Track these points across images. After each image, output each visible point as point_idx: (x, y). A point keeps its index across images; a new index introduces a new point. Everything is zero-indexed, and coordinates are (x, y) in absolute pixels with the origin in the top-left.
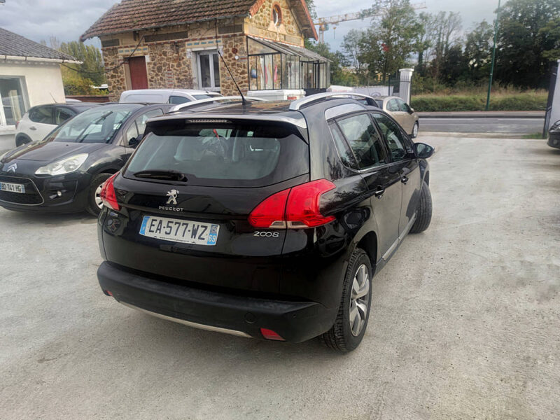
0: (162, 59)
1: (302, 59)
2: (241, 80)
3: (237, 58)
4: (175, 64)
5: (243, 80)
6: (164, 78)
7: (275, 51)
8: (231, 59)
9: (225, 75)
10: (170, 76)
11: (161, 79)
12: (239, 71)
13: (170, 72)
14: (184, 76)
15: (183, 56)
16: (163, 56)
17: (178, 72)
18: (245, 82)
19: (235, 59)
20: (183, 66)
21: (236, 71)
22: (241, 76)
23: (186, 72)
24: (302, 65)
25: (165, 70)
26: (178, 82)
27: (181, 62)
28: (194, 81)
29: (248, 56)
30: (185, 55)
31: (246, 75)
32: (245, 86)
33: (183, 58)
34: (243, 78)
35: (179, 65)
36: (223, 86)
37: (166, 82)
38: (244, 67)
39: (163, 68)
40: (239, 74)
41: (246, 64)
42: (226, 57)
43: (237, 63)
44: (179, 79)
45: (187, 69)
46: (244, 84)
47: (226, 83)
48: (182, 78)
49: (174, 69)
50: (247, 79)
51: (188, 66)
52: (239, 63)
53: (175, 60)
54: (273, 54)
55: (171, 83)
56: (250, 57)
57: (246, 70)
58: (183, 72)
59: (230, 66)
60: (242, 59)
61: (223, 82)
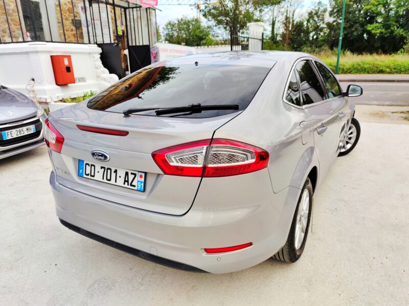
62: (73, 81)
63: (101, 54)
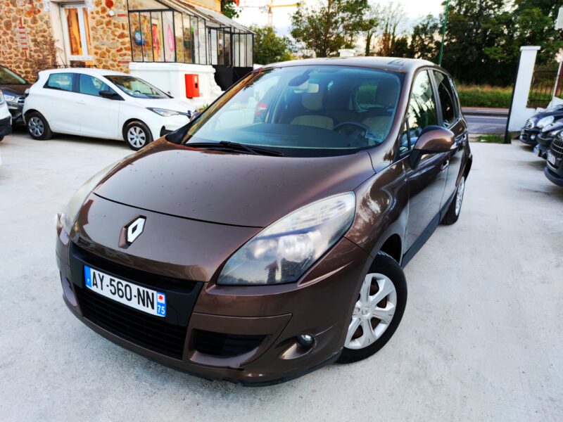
0: (10, 11)
1: (209, 24)
2: (120, 46)
3: (111, 13)
4: (29, 19)
5: (123, 47)
6: (15, 38)
7: (165, 7)
8: (104, 15)
9: (98, 38)
10: (23, 35)
11: (12, 39)
12: (117, 33)
13: (22, 30)
14: (43, 36)
15: (38, 7)
16: (11, 6)
17: (34, 31)
18: (126, 49)
19: (109, 16)
20: (40, 23)
21: (113, 33)
22: (121, 40)
23: (45, 31)
24: (210, 32)
25: (15, 27)
26: (35, 45)
27: (37, 16)
28: (57, 45)
29: (129, 12)
30: (42, 5)
31: (127, 39)
32: (125, 55)
33: (39, 11)
34: (123, 43)
35: (35, 21)
36: (96, 53)
37: (19, 44)
38: (124, 28)
39: (13, 24)
40: (116, 38)
41: (124, 23)
42: (97, 13)
43: (113, 21)
44: (35, 41)
45: (45, 27)
46: (124, 52)
47: (100, 49)
48: (39, 39)
49: (28, 26)
50: (128, 45)
51: (47, 23)
52: (116, 22)
53: (29, 13)
54: (161, 10)
55: (25, 46)
56: (132, 14)
57: (127, 32)
58: (41, 31)
59: (104, 25)
60: (119, 15)
61: (96, 48)
62: (198, 95)
63: (215, 74)
